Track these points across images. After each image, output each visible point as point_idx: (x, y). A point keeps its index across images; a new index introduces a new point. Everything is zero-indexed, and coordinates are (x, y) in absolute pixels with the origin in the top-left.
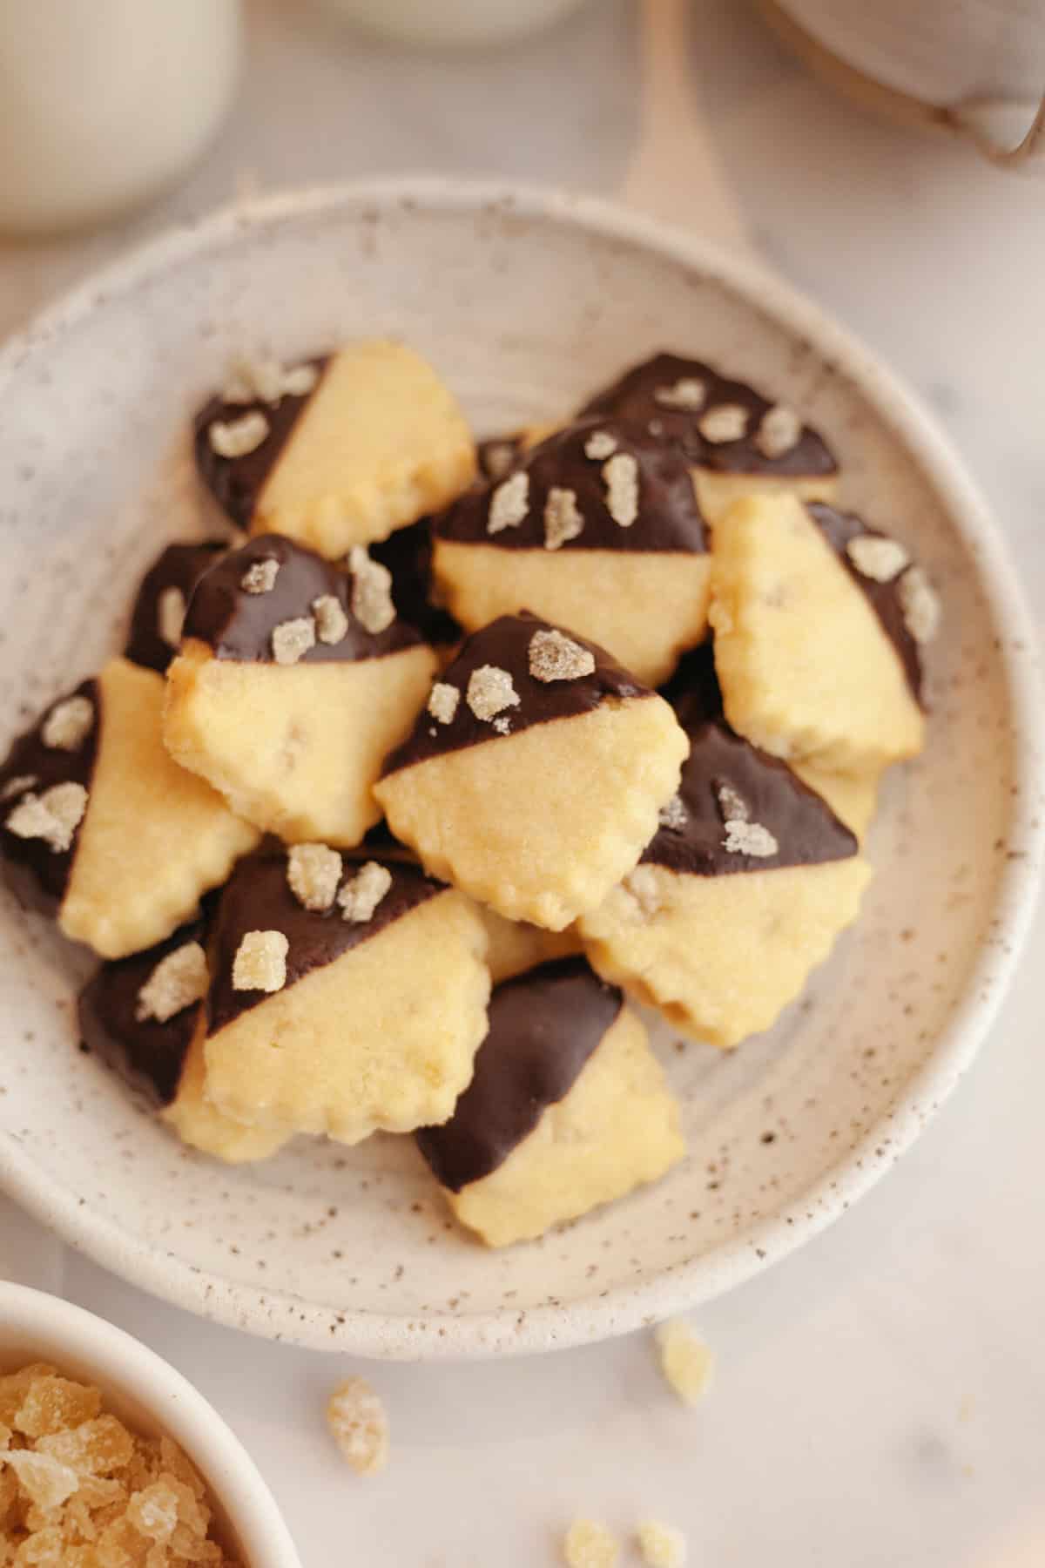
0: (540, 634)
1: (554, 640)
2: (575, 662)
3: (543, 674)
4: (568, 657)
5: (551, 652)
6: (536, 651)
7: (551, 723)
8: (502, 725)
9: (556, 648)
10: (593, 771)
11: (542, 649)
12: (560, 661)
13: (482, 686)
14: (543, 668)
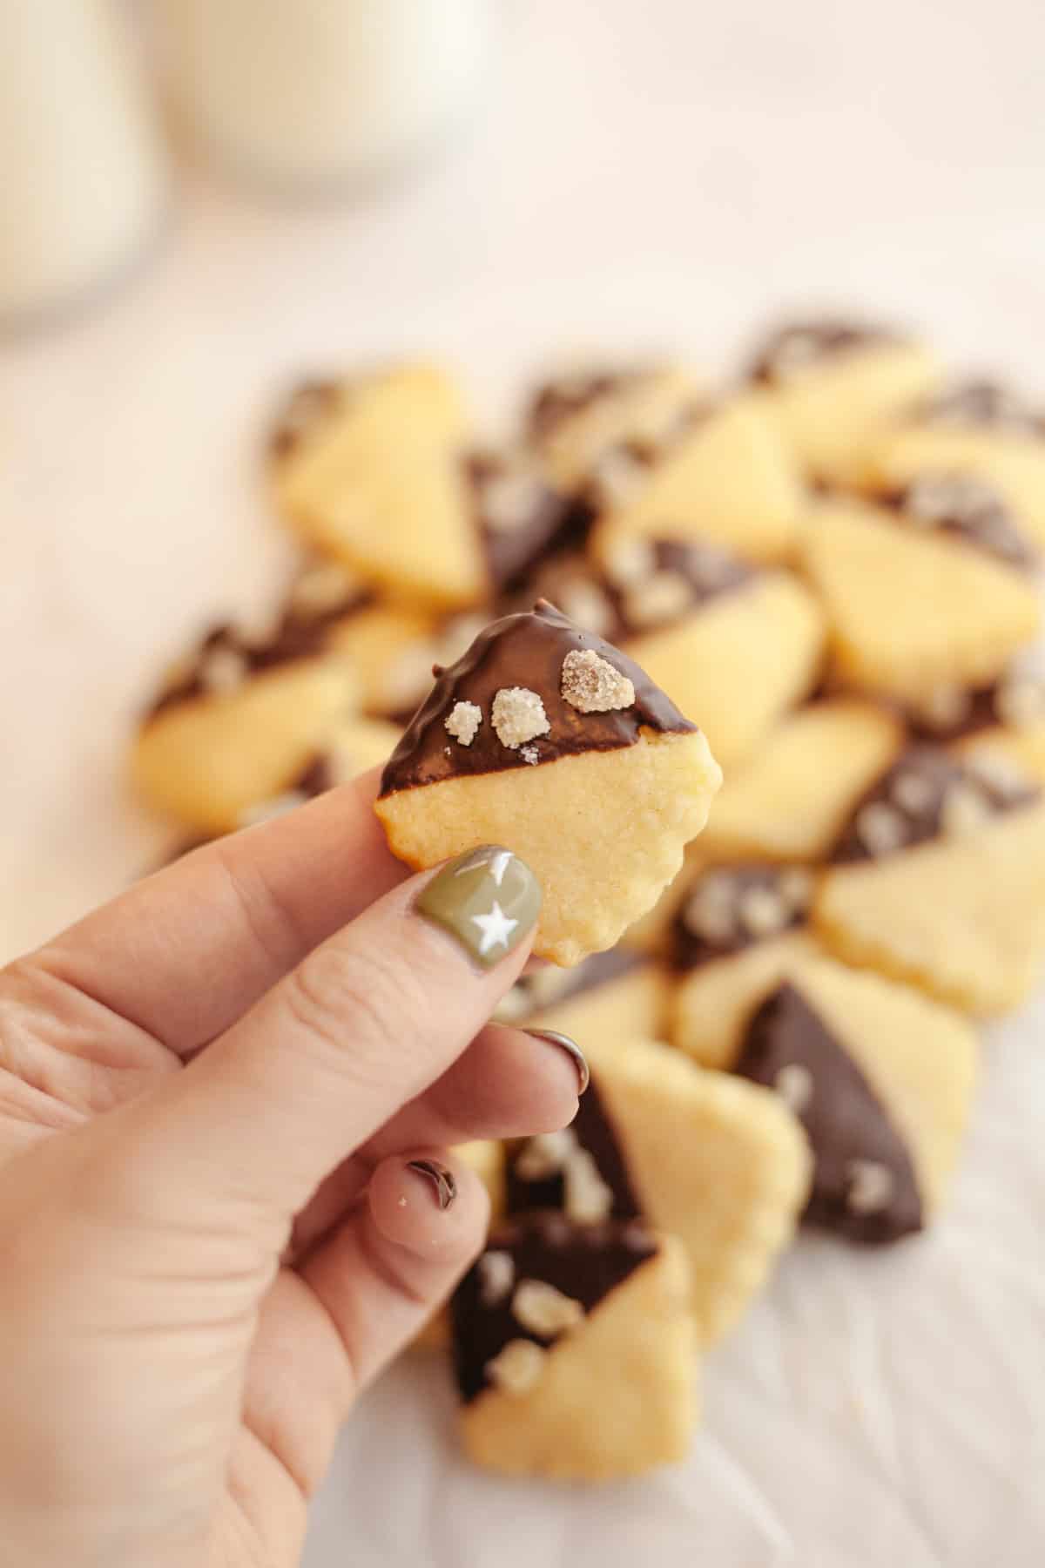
0: (576, 652)
1: (591, 662)
2: (616, 692)
3: (579, 703)
4: (608, 686)
5: (588, 677)
6: (571, 673)
7: (583, 755)
8: (530, 755)
9: (593, 672)
10: (628, 813)
11: (578, 672)
12: (600, 690)
13: (512, 713)
14: (579, 696)
